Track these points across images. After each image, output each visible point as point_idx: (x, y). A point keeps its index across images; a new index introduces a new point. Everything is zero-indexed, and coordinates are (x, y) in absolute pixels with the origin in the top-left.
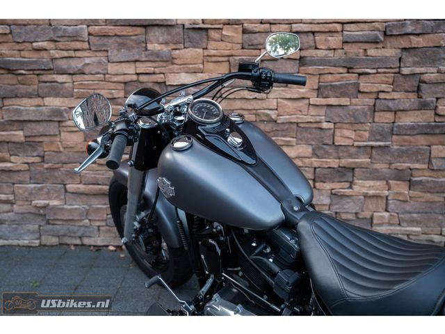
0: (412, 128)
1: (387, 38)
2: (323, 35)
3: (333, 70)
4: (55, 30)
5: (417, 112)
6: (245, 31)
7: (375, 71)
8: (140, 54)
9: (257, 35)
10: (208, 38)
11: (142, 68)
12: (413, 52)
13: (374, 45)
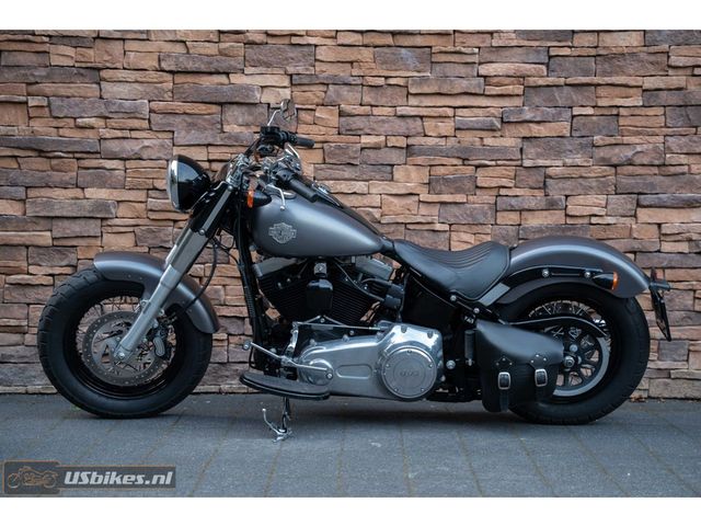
0: (540, 230)
1: (506, 125)
2: (434, 120)
3: (445, 161)
4: (108, 104)
5: (545, 213)
6: (342, 114)
7: (493, 163)
8: (214, 137)
9: (356, 118)
10: (298, 120)
11: (216, 153)
12: (535, 142)
13: (491, 134)
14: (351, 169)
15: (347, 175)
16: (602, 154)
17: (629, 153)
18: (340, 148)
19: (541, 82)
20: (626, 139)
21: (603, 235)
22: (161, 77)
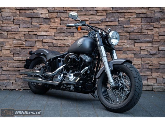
1: (102, 23)
3: (87, 31)
4: (3, 18)
6: (61, 20)
8: (29, 26)
9: (65, 21)
10: (50, 21)
11: (30, 30)
12: (109, 26)
13: (98, 25)
14: (64, 33)
15: (62, 35)
16: (126, 30)
17: (133, 29)
18: (61, 28)
19: (111, 12)
20: (132, 26)
21: (126, 50)
22: (16, 11)
